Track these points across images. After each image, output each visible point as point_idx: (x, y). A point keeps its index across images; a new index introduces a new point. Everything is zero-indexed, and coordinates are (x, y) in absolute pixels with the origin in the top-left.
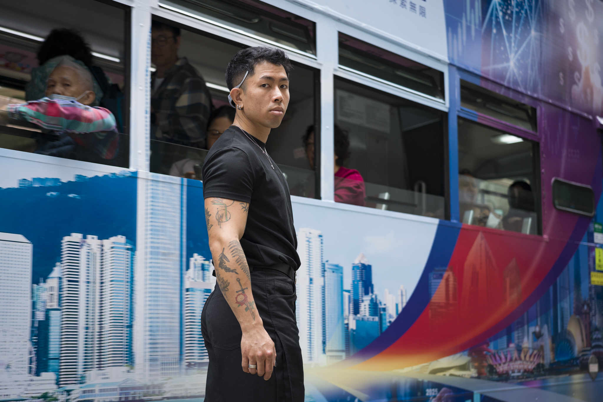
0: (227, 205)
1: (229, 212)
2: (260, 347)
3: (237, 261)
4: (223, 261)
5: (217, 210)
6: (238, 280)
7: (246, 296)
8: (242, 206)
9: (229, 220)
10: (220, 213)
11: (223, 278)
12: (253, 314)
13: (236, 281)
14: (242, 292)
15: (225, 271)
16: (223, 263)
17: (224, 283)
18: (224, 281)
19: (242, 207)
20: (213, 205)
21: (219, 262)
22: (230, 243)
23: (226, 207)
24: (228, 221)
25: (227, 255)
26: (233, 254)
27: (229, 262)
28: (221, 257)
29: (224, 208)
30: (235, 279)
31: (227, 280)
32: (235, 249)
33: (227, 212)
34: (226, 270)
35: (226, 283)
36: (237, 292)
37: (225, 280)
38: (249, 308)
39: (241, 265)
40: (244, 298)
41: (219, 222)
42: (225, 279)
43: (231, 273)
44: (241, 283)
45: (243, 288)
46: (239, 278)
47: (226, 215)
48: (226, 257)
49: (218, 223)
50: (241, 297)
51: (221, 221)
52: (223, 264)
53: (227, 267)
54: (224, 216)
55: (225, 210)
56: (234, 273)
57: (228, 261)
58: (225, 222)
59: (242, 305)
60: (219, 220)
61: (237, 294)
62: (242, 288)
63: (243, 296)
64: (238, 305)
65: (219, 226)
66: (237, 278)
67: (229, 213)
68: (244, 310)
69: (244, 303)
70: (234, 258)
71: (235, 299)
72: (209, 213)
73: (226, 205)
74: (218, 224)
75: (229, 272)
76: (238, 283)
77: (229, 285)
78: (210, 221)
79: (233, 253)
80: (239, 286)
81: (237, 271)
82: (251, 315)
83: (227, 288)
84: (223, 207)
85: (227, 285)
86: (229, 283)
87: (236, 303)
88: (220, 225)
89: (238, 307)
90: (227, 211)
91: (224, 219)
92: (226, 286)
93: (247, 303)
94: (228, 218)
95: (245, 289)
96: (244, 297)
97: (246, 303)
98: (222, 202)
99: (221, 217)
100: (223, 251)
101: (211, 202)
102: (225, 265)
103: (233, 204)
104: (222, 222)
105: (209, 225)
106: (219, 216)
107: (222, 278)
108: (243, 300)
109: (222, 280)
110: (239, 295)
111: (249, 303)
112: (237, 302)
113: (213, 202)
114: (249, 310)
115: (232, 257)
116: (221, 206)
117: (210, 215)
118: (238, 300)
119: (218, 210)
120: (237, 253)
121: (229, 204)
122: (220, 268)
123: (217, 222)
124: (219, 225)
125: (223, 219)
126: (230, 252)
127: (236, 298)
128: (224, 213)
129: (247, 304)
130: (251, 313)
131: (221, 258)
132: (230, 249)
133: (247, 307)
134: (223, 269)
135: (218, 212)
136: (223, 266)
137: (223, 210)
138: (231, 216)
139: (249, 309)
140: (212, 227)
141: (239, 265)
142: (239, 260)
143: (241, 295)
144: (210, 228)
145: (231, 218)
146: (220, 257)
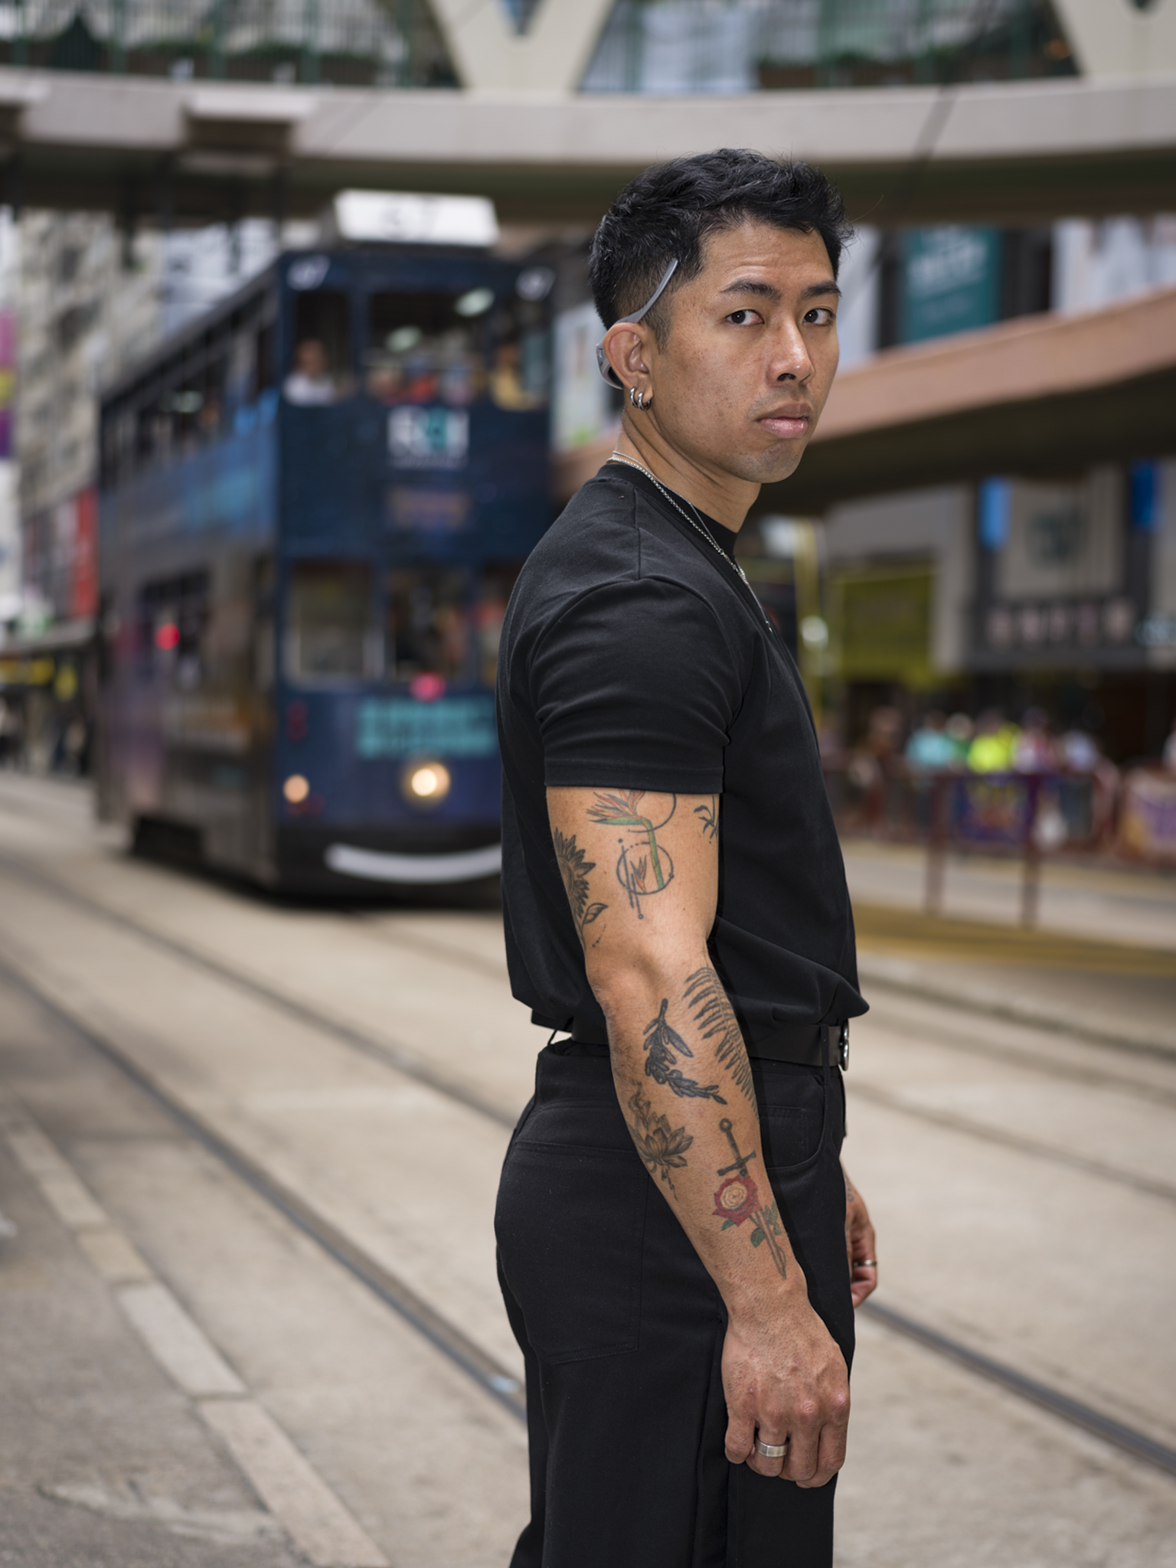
0: (655, 824)
1: (664, 851)
2: (810, 1380)
3: (721, 1054)
4: (664, 1050)
5: (619, 846)
6: (726, 1127)
7: (754, 1184)
8: (704, 818)
9: (670, 884)
10: (633, 857)
11: (663, 1117)
12: (779, 1255)
13: (719, 1131)
14: (740, 1170)
15: (676, 1093)
16: (665, 1058)
17: (668, 1136)
18: (669, 1129)
19: (704, 823)
20: (599, 826)
21: (647, 1054)
22: (689, 979)
23: (651, 830)
24: (664, 887)
25: (679, 1029)
26: (703, 1025)
27: (691, 1056)
28: (652, 1035)
29: (645, 837)
30: (716, 1125)
31: (683, 1128)
32: (711, 1002)
33: (660, 851)
34: (679, 1087)
35: (678, 1139)
36: (721, 1173)
37: (674, 1128)
38: (766, 1231)
39: (733, 1068)
40: (745, 1196)
41: (634, 896)
42: (674, 1123)
43: (698, 1100)
44: (735, 1138)
45: (743, 1155)
46: (730, 1118)
47: (657, 863)
48: (679, 1038)
49: (631, 898)
50: (735, 1192)
51: (638, 890)
52: (667, 1063)
53: (685, 1076)
54: (650, 871)
55: (648, 843)
56: (712, 1100)
57: (685, 1054)
58: (654, 892)
59: (738, 1223)
60: (632, 887)
61: (723, 1179)
62: (739, 1158)
63: (743, 1188)
64: (724, 1220)
65: (636, 908)
66: (722, 1117)
67: (664, 854)
68: (748, 1243)
69: (747, 1215)
70: (708, 1040)
71: (712, 1199)
72: (582, 857)
73: (649, 822)
74: (628, 901)
75: (690, 1096)
76: (724, 1136)
77: (689, 1144)
78: (589, 886)
79: (703, 1019)
80: (726, 1147)
81: (722, 1093)
82: (771, 1257)
83: (683, 1155)
84: (639, 832)
85: (680, 1144)
86: (691, 1138)
87: (715, 1213)
88: (638, 905)
89: (724, 1228)
90: (656, 846)
91: (650, 882)
92: (677, 1150)
93: (757, 1215)
94: (666, 878)
95: (747, 1159)
96: (746, 1192)
97: (754, 1215)
98: (635, 814)
99: (640, 873)
100: (662, 1013)
101: (589, 812)
102: (672, 1068)
103: (673, 817)
104: (645, 893)
105: (589, 902)
106: (631, 871)
107: (659, 1116)
108: (744, 1204)
109: (658, 1122)
110: (729, 1182)
111: (763, 1213)
112: (720, 1211)
113: (595, 813)
114: (765, 1241)
115: (701, 1036)
116: (631, 827)
117: (592, 866)
118: (723, 1203)
119: (623, 847)
120: (719, 1021)
121: (662, 819)
122: (652, 1080)
123: (623, 895)
124: (632, 904)
125: (646, 881)
126: (694, 1015)
127: (717, 1196)
128: (648, 858)
129: (758, 1217)
130: (773, 1253)
131: (655, 1039)
132: (690, 1006)
133: (755, 1230)
134: (663, 1083)
135: (623, 856)
136: (664, 1070)
137: (644, 843)
138: (675, 865)
139: (765, 1236)
140: (605, 913)
141: (728, 1067)
142: (727, 1046)
143: (737, 1185)
144: (596, 915)
145: (675, 873)
146: (648, 1035)
